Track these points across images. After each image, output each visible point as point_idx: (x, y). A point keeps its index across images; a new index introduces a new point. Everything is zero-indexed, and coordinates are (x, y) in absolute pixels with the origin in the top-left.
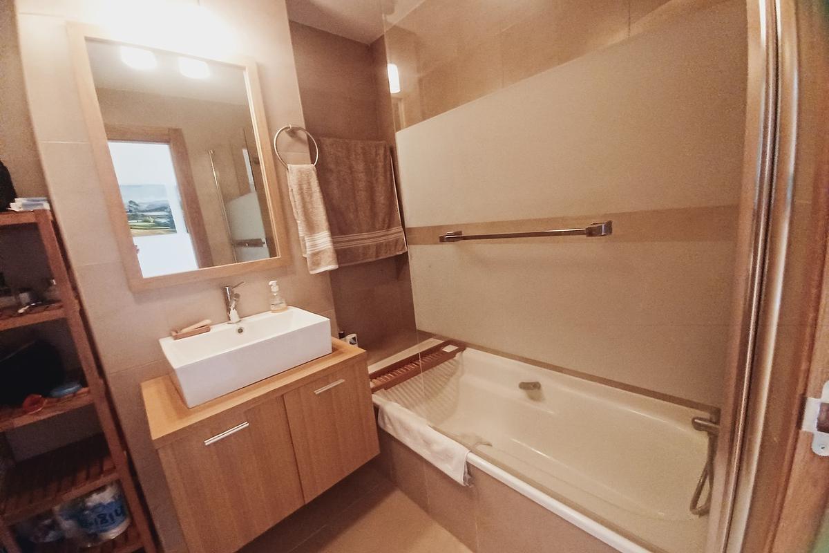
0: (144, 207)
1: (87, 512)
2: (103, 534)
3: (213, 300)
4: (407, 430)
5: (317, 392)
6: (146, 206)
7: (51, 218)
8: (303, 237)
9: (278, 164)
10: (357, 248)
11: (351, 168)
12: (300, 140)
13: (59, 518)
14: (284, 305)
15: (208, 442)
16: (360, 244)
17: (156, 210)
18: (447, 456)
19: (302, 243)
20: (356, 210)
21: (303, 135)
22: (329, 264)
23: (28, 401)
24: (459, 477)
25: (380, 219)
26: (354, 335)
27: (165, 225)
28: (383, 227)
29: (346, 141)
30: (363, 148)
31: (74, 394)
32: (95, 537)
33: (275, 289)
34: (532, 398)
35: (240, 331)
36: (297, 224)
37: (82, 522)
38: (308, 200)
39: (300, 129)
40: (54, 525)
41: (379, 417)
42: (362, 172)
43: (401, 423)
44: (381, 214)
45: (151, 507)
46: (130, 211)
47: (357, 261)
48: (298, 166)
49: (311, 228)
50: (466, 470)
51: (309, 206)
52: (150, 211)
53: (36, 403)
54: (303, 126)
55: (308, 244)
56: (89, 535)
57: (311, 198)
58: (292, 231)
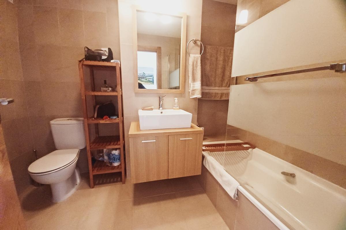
0: (146, 75)
1: (111, 155)
2: (113, 163)
3: (156, 100)
4: (214, 169)
5: (181, 139)
6: (147, 74)
7: (120, 66)
8: (190, 83)
9: (187, 53)
10: (212, 93)
11: (217, 59)
12: (197, 45)
13: (104, 155)
14: (178, 108)
15: (142, 142)
16: (214, 91)
17: (150, 76)
18: (229, 184)
19: (189, 86)
20: (215, 77)
21: (199, 43)
22: (198, 95)
23: (105, 117)
24: (232, 194)
25: (226, 82)
26: (203, 128)
27: (151, 81)
28: (226, 86)
29: (217, 47)
30: (224, 50)
31: (115, 119)
32: (111, 163)
33: (176, 101)
34: (288, 181)
35: (162, 113)
36: (189, 78)
37: (109, 158)
38: (195, 69)
39: (198, 40)
40: (103, 156)
41: (204, 161)
42: (222, 61)
43: (212, 165)
44: (226, 80)
45: (126, 162)
46: (143, 76)
47: (211, 98)
48: (194, 55)
49: (194, 80)
50: (236, 193)
51: (195, 71)
52: (148, 76)
53: (106, 118)
54: (200, 39)
55: (191, 86)
56: (110, 162)
57: (196, 68)
58: (187, 81)
